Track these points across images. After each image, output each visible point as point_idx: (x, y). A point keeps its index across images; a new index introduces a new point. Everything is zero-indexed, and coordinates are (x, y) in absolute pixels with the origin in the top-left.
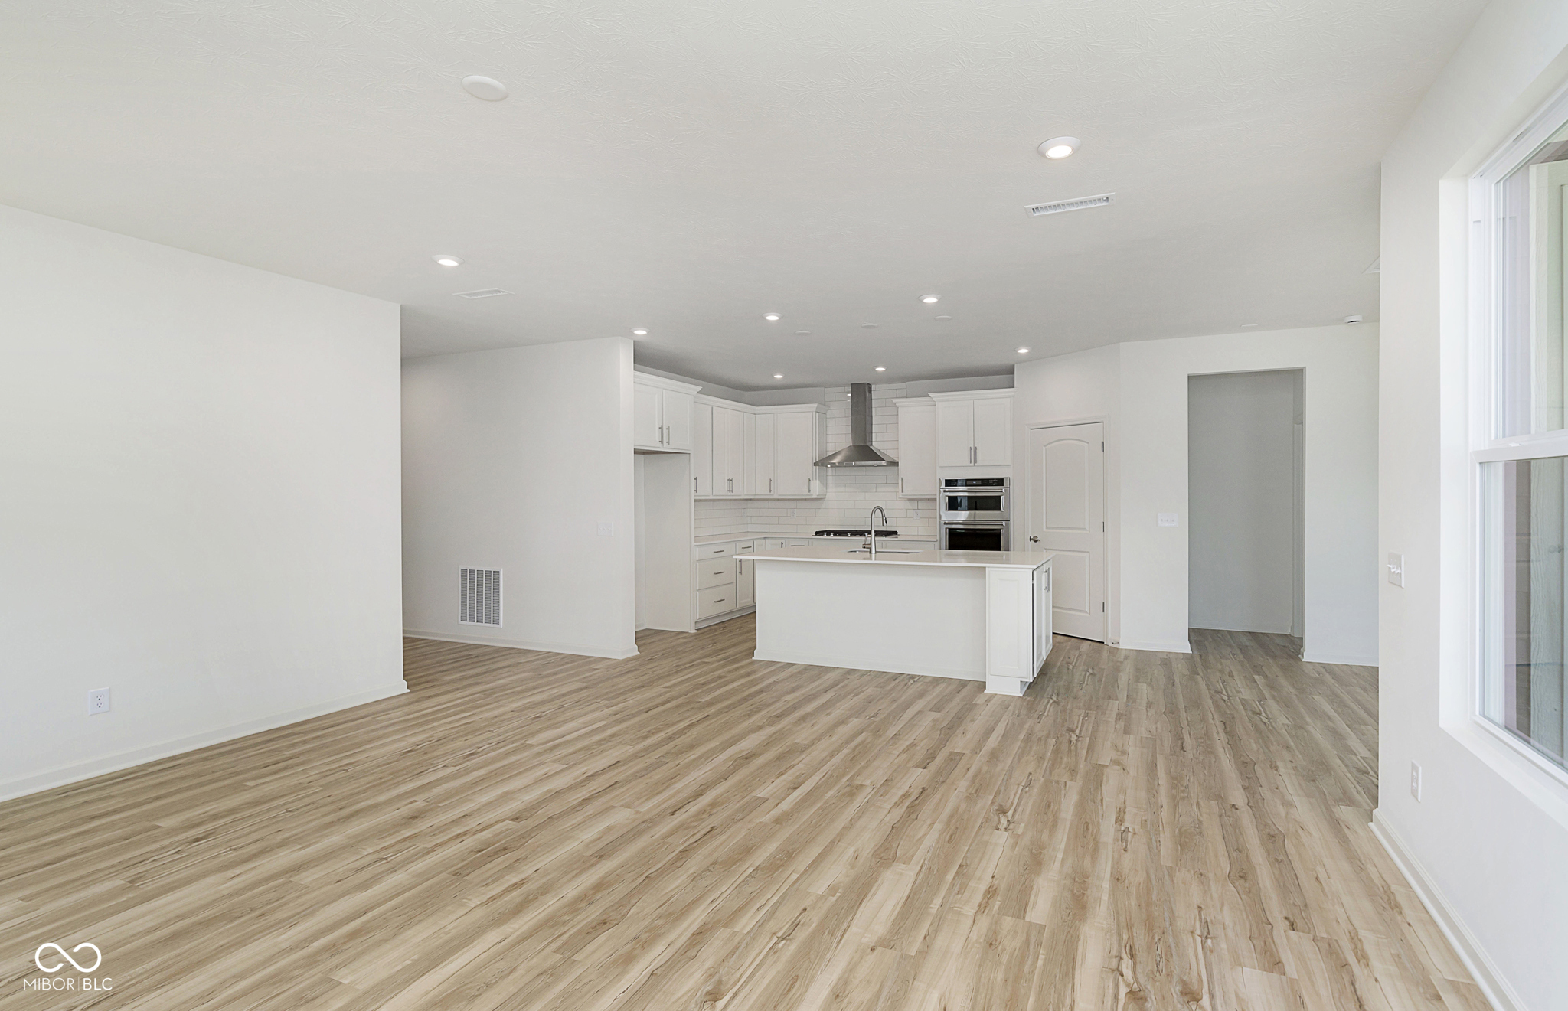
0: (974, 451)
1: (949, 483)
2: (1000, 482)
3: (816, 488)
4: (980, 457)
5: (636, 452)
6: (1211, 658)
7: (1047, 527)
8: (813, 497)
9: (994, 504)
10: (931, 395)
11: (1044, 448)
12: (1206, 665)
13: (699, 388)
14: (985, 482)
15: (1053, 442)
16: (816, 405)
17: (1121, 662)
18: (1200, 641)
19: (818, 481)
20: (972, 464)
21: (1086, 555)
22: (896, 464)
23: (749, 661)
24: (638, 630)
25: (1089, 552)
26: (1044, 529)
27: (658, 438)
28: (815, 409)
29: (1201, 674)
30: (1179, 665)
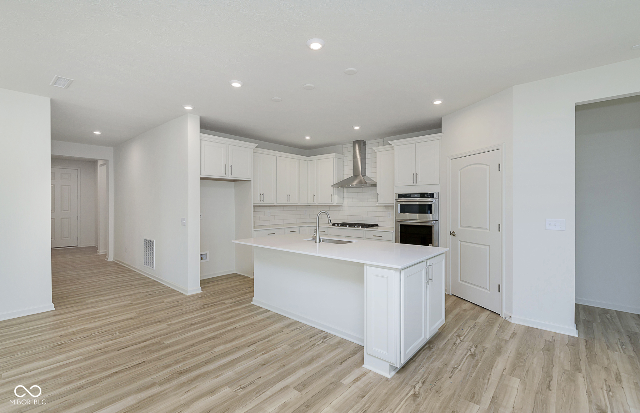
0: (415, 176)
1: (400, 196)
2: (432, 195)
3: (336, 200)
4: (419, 180)
5: (201, 178)
6: (597, 348)
7: (461, 226)
8: (334, 204)
9: (427, 209)
10: (390, 142)
11: (459, 171)
12: (591, 358)
13: (257, 145)
14: (423, 195)
15: (464, 167)
16: (334, 154)
17: (506, 341)
18: (588, 322)
19: (336, 196)
20: (415, 184)
21: (487, 248)
22: (375, 185)
23: (249, 304)
24: (201, 279)
25: (489, 246)
26: (459, 227)
27: (223, 171)
28: (334, 156)
29: (584, 371)
30: (562, 354)
